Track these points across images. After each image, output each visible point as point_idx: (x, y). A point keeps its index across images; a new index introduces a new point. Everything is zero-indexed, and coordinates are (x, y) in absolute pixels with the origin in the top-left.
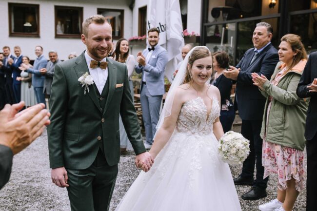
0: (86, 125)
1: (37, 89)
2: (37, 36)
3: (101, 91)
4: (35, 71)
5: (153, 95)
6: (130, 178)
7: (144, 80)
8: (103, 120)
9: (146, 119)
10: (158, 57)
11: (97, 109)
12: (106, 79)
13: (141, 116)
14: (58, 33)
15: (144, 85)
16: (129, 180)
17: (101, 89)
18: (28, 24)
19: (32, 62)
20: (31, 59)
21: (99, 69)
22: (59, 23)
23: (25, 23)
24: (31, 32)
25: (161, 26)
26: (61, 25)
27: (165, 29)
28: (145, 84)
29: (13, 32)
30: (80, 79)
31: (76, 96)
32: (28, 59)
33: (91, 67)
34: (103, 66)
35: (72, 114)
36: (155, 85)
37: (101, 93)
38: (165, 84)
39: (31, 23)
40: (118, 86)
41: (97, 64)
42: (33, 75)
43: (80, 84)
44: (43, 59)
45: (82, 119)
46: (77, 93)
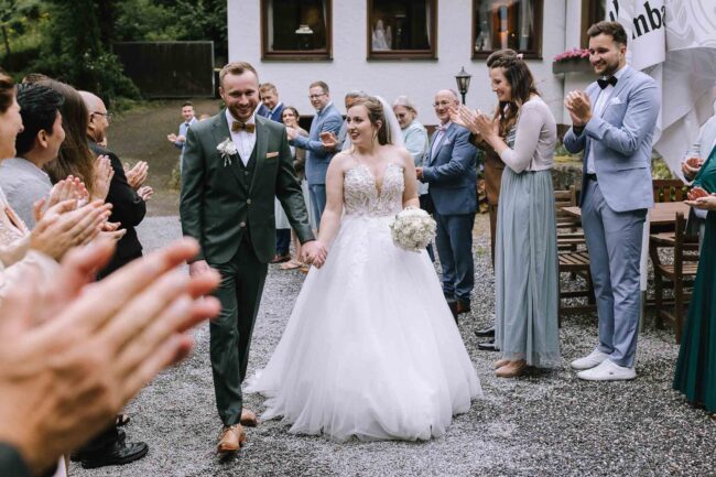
0: (226, 207)
1: (314, 189)
2: (327, 57)
3: (245, 163)
4: (313, 143)
5: (619, 209)
6: (550, 452)
7: (591, 170)
8: (249, 201)
9: (599, 278)
10: (628, 101)
11: (240, 186)
12: (253, 146)
13: (587, 267)
14: (375, 49)
15: (593, 184)
16: (547, 456)
17: (245, 159)
18: (305, 30)
19: (305, 123)
20: (302, 113)
21: (244, 133)
22: (380, 23)
23: (298, 28)
24: (311, 48)
25: (650, 13)
26: (385, 28)
27: (663, 21)
28: (595, 179)
29: (270, 49)
30: (220, 147)
31: (214, 170)
32: (296, 113)
33: (233, 130)
34: (249, 129)
35: (209, 192)
36: (625, 181)
37: (245, 165)
38: (657, 177)
39: (311, 28)
40: (269, 155)
41: (241, 126)
42: (308, 153)
43: (219, 153)
44: (331, 114)
45: (222, 199)
46: (215, 165)
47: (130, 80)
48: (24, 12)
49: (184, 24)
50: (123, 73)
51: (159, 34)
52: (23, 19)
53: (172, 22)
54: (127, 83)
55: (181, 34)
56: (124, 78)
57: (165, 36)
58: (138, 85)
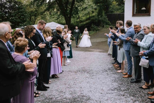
2: (149, 15)
23: (142, 8)
29: (135, 13)
39: (145, 8)
47: (109, 21)
48: (94, 9)
49: (122, 9)
50: (108, 20)
51: (117, 12)
52: (94, 10)
53: (120, 9)
54: (108, 22)
55: (121, 12)
56: (108, 21)
57: (118, 12)
58: (111, 23)
